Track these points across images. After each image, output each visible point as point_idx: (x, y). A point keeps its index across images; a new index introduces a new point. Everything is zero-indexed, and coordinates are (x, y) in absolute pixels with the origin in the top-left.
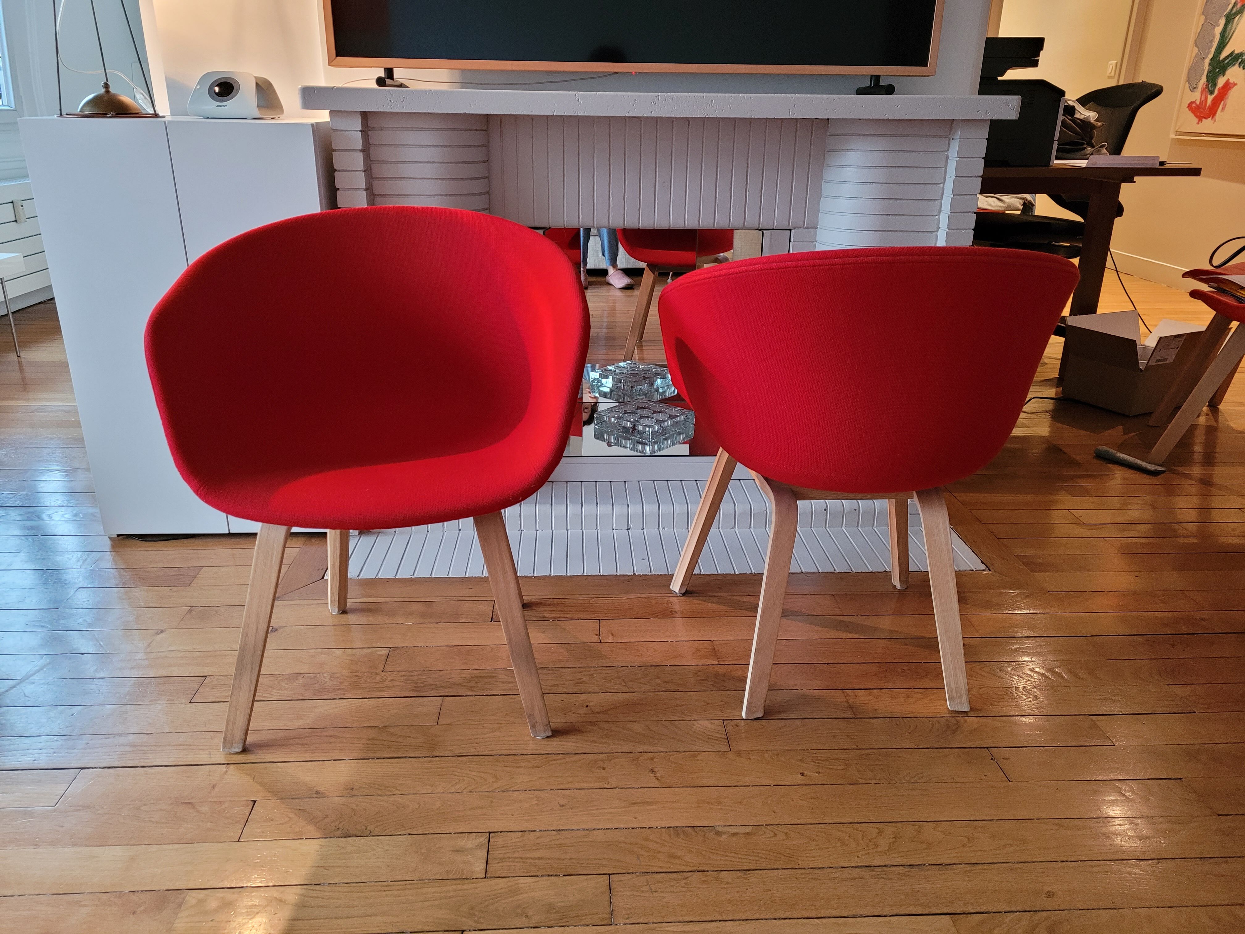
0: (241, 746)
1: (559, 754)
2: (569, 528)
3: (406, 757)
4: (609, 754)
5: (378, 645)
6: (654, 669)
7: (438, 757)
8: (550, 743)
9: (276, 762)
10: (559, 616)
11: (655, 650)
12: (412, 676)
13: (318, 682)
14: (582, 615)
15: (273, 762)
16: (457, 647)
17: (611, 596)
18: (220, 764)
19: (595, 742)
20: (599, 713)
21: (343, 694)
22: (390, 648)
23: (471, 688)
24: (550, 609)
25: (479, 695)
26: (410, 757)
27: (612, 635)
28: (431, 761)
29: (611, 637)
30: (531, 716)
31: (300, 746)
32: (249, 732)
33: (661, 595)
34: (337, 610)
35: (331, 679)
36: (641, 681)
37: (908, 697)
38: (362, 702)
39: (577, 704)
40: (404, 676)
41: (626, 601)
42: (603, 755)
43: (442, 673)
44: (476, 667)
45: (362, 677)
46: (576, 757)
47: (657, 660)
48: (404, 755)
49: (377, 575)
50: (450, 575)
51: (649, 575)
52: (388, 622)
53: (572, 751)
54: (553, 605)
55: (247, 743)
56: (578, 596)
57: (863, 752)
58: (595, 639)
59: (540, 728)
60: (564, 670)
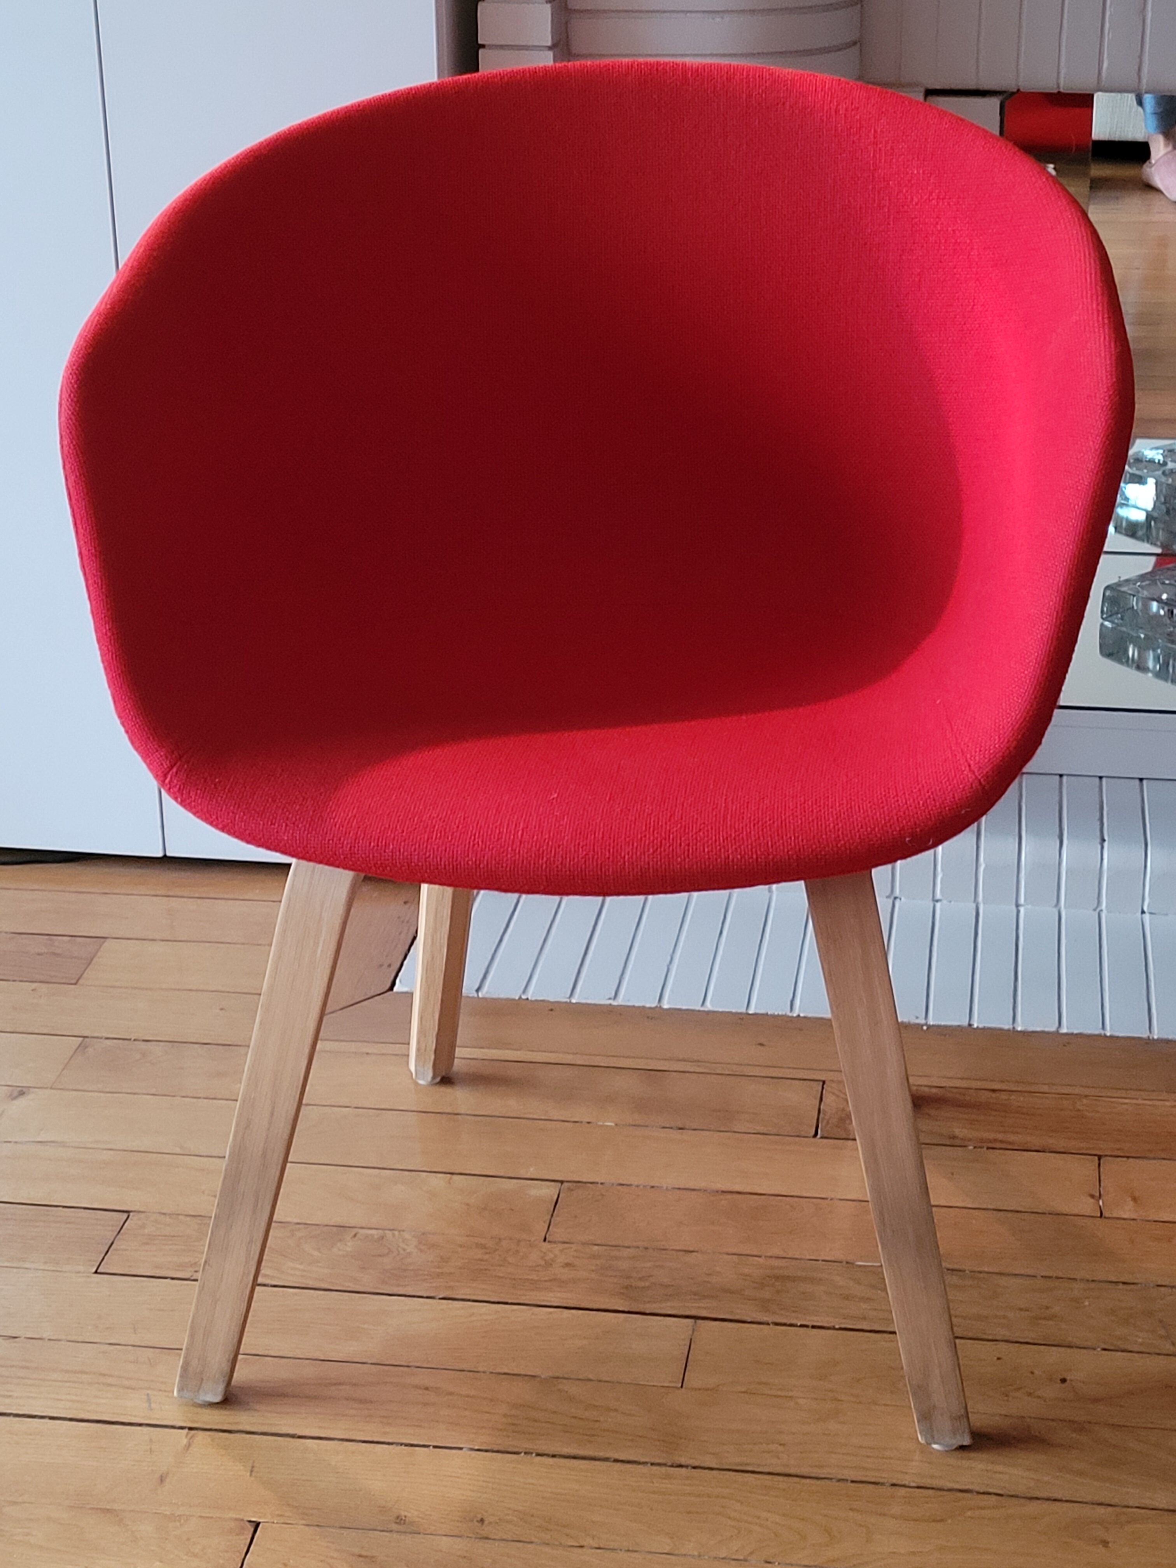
0: (221, 1388)
1: (989, 1494)
2: (1022, 900)
3: (606, 1459)
4: (1118, 1509)
5: (532, 1172)
7: (687, 1467)
8: (965, 1463)
9: (300, 1437)
10: (992, 1136)
12: (617, 1258)
13: (390, 1251)
14: (1051, 1141)
15: (293, 1436)
16: (729, 1196)
17: (1133, 1094)
18: (173, 1427)
19: (1081, 1473)
20: (1096, 1400)
21: (451, 1288)
22: (562, 1182)
23: (764, 1304)
24: (966, 1116)
25: (785, 1325)
26: (616, 1461)
27: (1135, 1199)
28: (668, 1477)
29: (1131, 1204)
30: (921, 1391)
31: (356, 1406)
32: (240, 1357)
34: (430, 1074)
35: (423, 1247)
38: (497, 1312)
39: (1036, 1372)
40: (594, 1257)
42: (1102, 1510)
43: (691, 1259)
44: (776, 1251)
45: (496, 1250)
46: (1033, 1508)
48: (601, 1454)
49: (524, 992)
50: (709, 1006)
52: (555, 1114)
53: (1021, 1490)
54: (978, 1106)
55: (233, 1382)
56: (1045, 1088)
58: (1087, 1206)
59: (943, 1423)
60: (1003, 1281)
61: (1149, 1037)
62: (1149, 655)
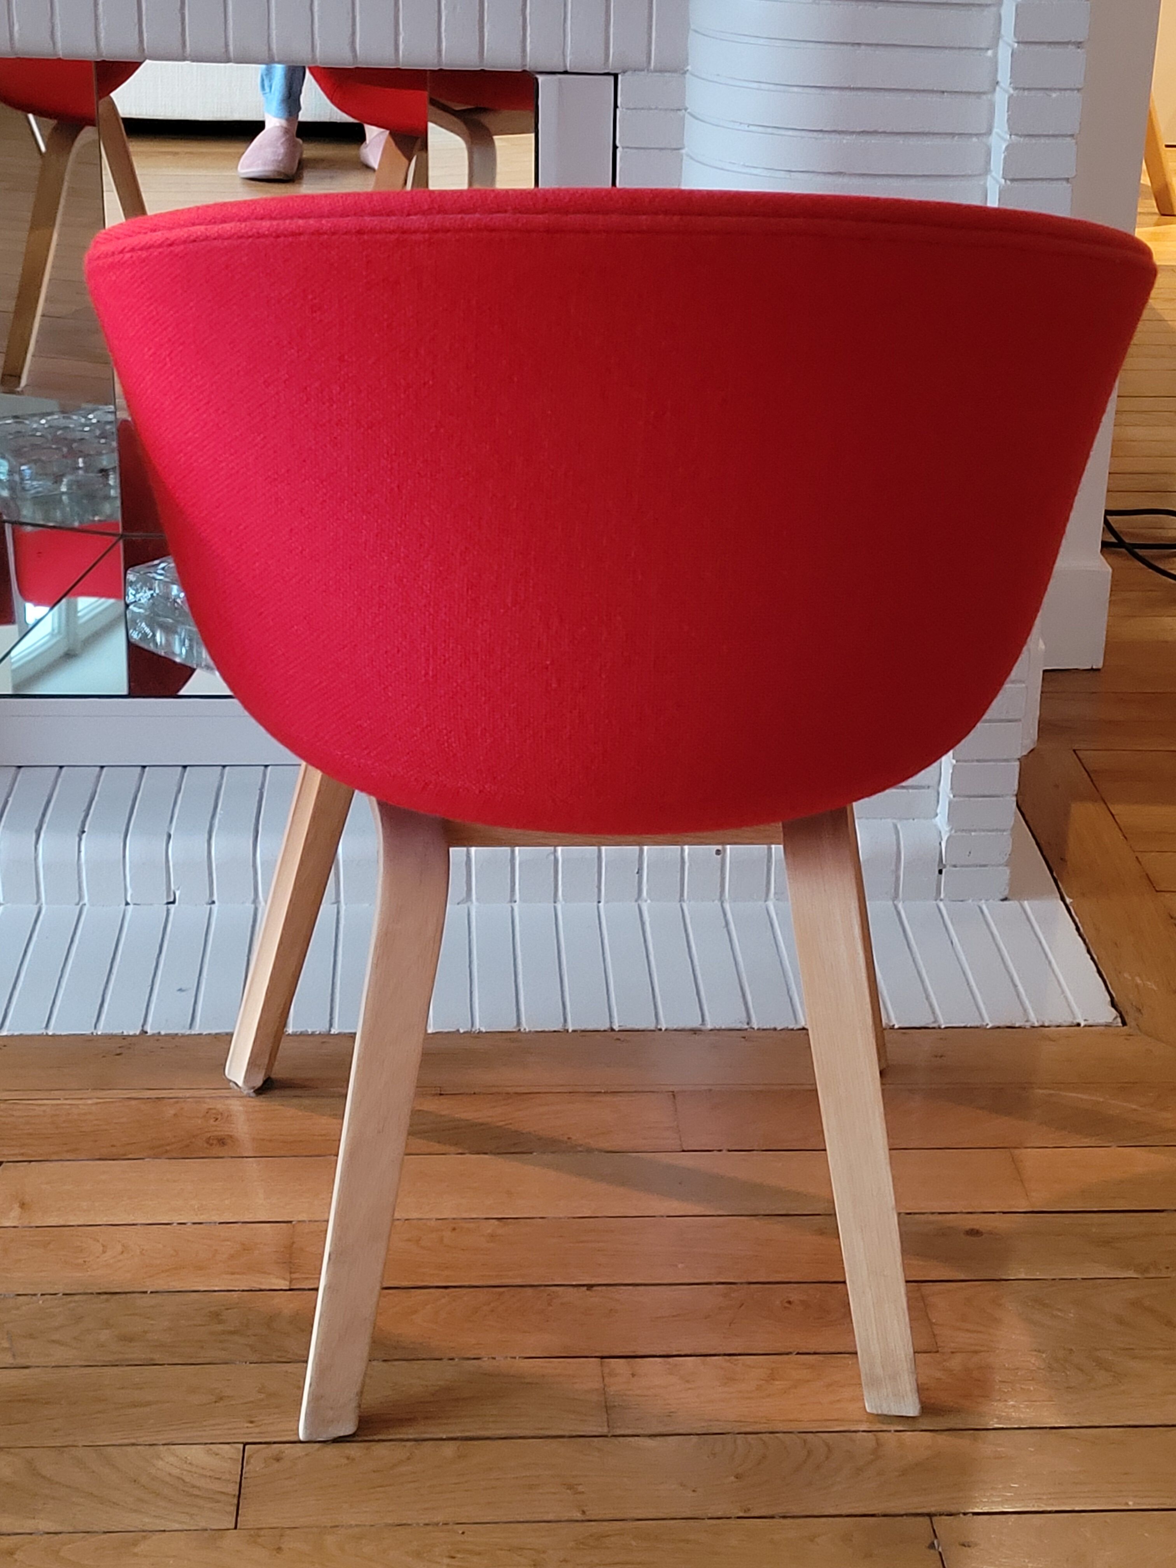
6: (107, 1300)
11: (125, 1249)
27: (23, 1205)
29: (16, 1211)
33: (196, 1093)
36: (56, 1337)
37: (772, 1377)
41: (93, 1108)
47: (119, 1279)
51: (183, 1036)
57: (594, 1527)
61: (92, 1033)
62: (175, 639)
